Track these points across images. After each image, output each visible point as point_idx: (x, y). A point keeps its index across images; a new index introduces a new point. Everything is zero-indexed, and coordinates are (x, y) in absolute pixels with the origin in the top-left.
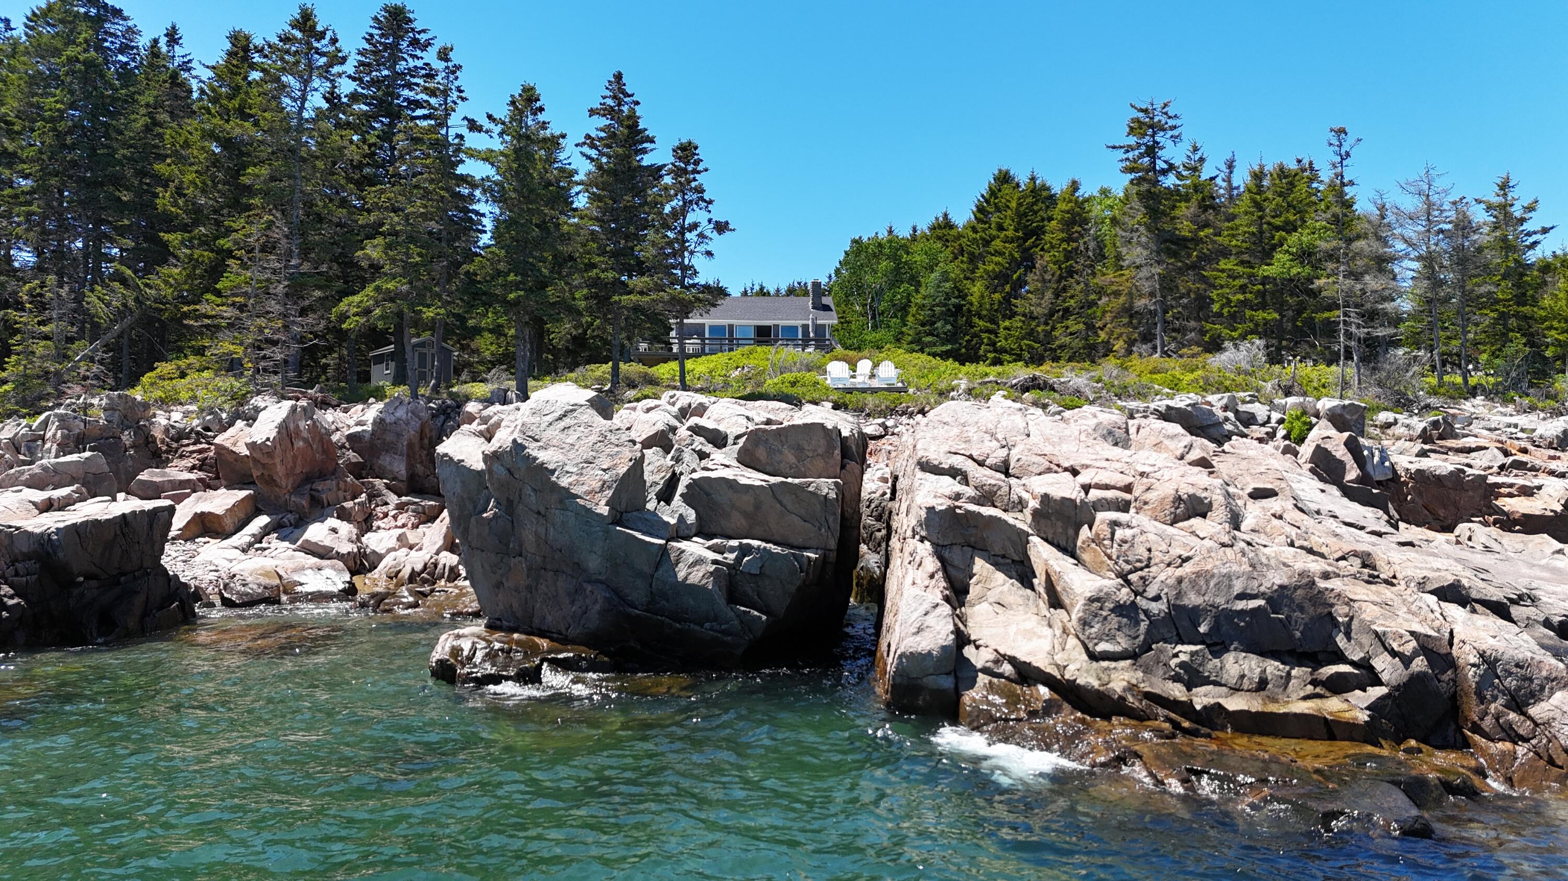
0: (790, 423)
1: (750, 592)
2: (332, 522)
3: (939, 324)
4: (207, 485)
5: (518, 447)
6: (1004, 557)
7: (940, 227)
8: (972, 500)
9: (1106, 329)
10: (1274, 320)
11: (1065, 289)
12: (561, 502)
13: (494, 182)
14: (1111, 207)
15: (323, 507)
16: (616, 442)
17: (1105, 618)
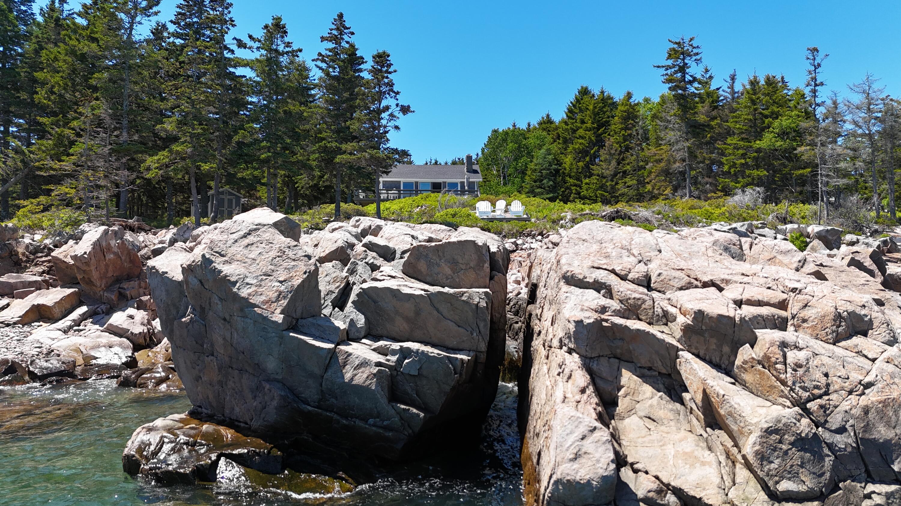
0: (447, 241)
1: (409, 391)
2: (131, 311)
3: (545, 181)
4: (48, 285)
5: (206, 261)
6: (650, 369)
7: (545, 123)
8: (617, 313)
9: (652, 183)
10: (765, 175)
11: (623, 159)
12: (242, 310)
13: (254, 82)
14: (651, 109)
15: (127, 300)
16: (293, 257)
17: (786, 453)
